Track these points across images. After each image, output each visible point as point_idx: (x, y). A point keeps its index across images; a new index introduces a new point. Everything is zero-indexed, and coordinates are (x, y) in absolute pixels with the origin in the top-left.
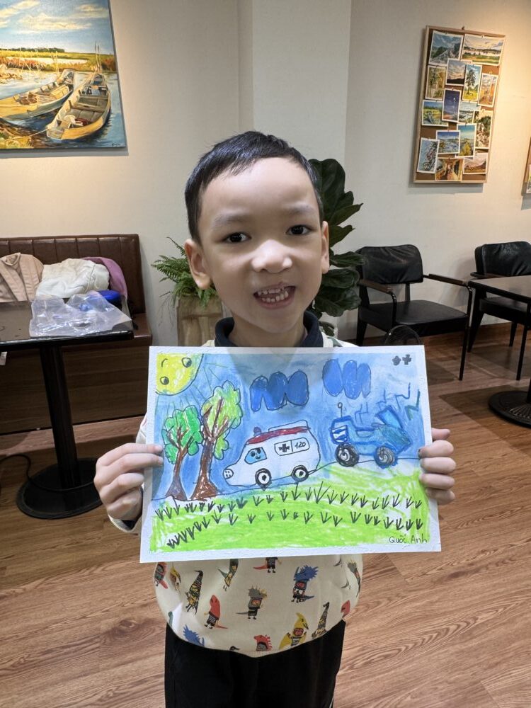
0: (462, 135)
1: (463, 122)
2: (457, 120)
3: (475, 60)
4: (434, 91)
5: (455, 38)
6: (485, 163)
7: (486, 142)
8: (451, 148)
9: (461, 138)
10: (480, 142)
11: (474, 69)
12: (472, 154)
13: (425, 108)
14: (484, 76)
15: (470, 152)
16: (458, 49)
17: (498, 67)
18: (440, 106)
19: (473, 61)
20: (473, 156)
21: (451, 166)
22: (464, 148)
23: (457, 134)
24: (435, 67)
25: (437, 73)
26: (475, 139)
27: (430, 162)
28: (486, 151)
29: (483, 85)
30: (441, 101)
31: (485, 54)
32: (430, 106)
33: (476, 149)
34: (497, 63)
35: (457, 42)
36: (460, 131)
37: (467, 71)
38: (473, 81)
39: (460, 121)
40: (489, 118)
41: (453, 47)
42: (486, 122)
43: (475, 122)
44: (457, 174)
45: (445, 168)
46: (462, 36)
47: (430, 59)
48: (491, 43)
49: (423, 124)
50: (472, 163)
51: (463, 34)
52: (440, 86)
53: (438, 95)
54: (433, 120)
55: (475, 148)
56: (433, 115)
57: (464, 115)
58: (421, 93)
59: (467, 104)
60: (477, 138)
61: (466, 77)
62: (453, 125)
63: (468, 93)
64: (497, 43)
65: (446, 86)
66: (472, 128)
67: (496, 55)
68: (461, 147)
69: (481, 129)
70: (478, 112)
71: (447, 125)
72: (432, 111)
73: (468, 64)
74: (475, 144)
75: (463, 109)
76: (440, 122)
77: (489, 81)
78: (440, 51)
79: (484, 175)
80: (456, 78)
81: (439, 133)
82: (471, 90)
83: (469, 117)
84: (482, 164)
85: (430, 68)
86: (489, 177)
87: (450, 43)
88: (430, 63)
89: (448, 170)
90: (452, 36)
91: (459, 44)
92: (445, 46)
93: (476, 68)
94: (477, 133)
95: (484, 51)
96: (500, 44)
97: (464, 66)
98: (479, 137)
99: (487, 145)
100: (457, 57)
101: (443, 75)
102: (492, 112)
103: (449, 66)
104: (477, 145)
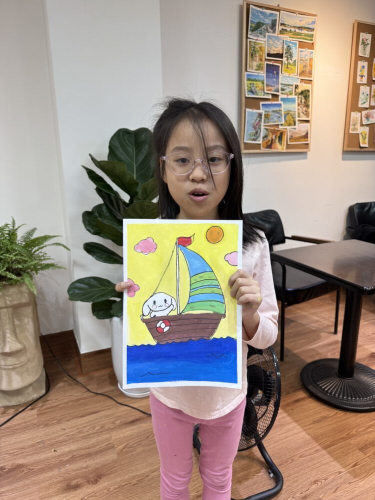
0: (284, 107)
1: (285, 94)
2: (278, 92)
3: (291, 36)
4: (255, 64)
5: (271, 14)
6: (307, 133)
7: (307, 114)
8: (276, 119)
9: (284, 109)
10: (302, 114)
11: (291, 45)
12: (295, 124)
13: (249, 80)
14: (301, 51)
15: (293, 123)
16: (275, 25)
17: (313, 44)
18: (261, 79)
19: (290, 37)
20: (297, 126)
21: (276, 137)
22: (287, 119)
23: (280, 105)
24: (254, 41)
25: (257, 47)
26: (297, 110)
27: (257, 133)
28: (308, 121)
29: (301, 60)
30: (263, 74)
31: (300, 31)
32: (252, 78)
33: (299, 120)
34: (312, 40)
35: (274, 18)
36: (282, 103)
37: (285, 47)
38: (291, 56)
39: (282, 93)
40: (308, 91)
41: (270, 23)
42: (305, 94)
43: (296, 95)
44: (281, 144)
45: (270, 138)
46: (278, 13)
47: (249, 33)
48: (305, 21)
49: (247, 96)
50: (296, 133)
51: (279, 11)
52: (261, 60)
53: (259, 67)
54: (256, 92)
55: (297, 119)
56: (256, 87)
57: (285, 88)
58: (242, 66)
59: (288, 77)
60: (299, 109)
61: (284, 52)
62: (275, 96)
63: (287, 67)
64: (310, 21)
65: (266, 60)
66: (293, 100)
67: (310, 33)
68: (285, 117)
69: (301, 102)
70: (298, 86)
71: (270, 97)
72: (255, 83)
73: (285, 39)
74: (297, 115)
75: (283, 82)
76: (263, 94)
77: (306, 55)
78: (258, 26)
79: (307, 144)
80: (275, 53)
81: (263, 105)
82: (290, 64)
83: (290, 90)
84: (304, 134)
85: (250, 42)
86: (311, 146)
87: (267, 18)
88: (249, 36)
89: (272, 140)
90: (268, 12)
91: (276, 20)
92: (262, 22)
93: (293, 43)
94: (299, 105)
95: (299, 28)
96: (314, 23)
97: (282, 41)
98: (301, 109)
99: (308, 116)
100: (274, 32)
101: (263, 49)
102: (310, 85)
103: (268, 40)
104: (299, 117)
